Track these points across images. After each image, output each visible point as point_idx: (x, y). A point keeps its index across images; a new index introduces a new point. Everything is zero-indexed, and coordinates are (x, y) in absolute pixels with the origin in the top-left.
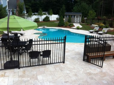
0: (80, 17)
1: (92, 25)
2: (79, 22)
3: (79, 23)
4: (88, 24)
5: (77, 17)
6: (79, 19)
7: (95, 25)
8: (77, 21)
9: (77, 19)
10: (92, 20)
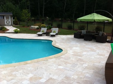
0: (11, 18)
1: (32, 26)
2: (10, 24)
3: (12, 25)
4: (23, 26)
5: (7, 18)
6: (10, 20)
7: (35, 26)
8: (8, 24)
9: (8, 21)
10: (28, 21)
